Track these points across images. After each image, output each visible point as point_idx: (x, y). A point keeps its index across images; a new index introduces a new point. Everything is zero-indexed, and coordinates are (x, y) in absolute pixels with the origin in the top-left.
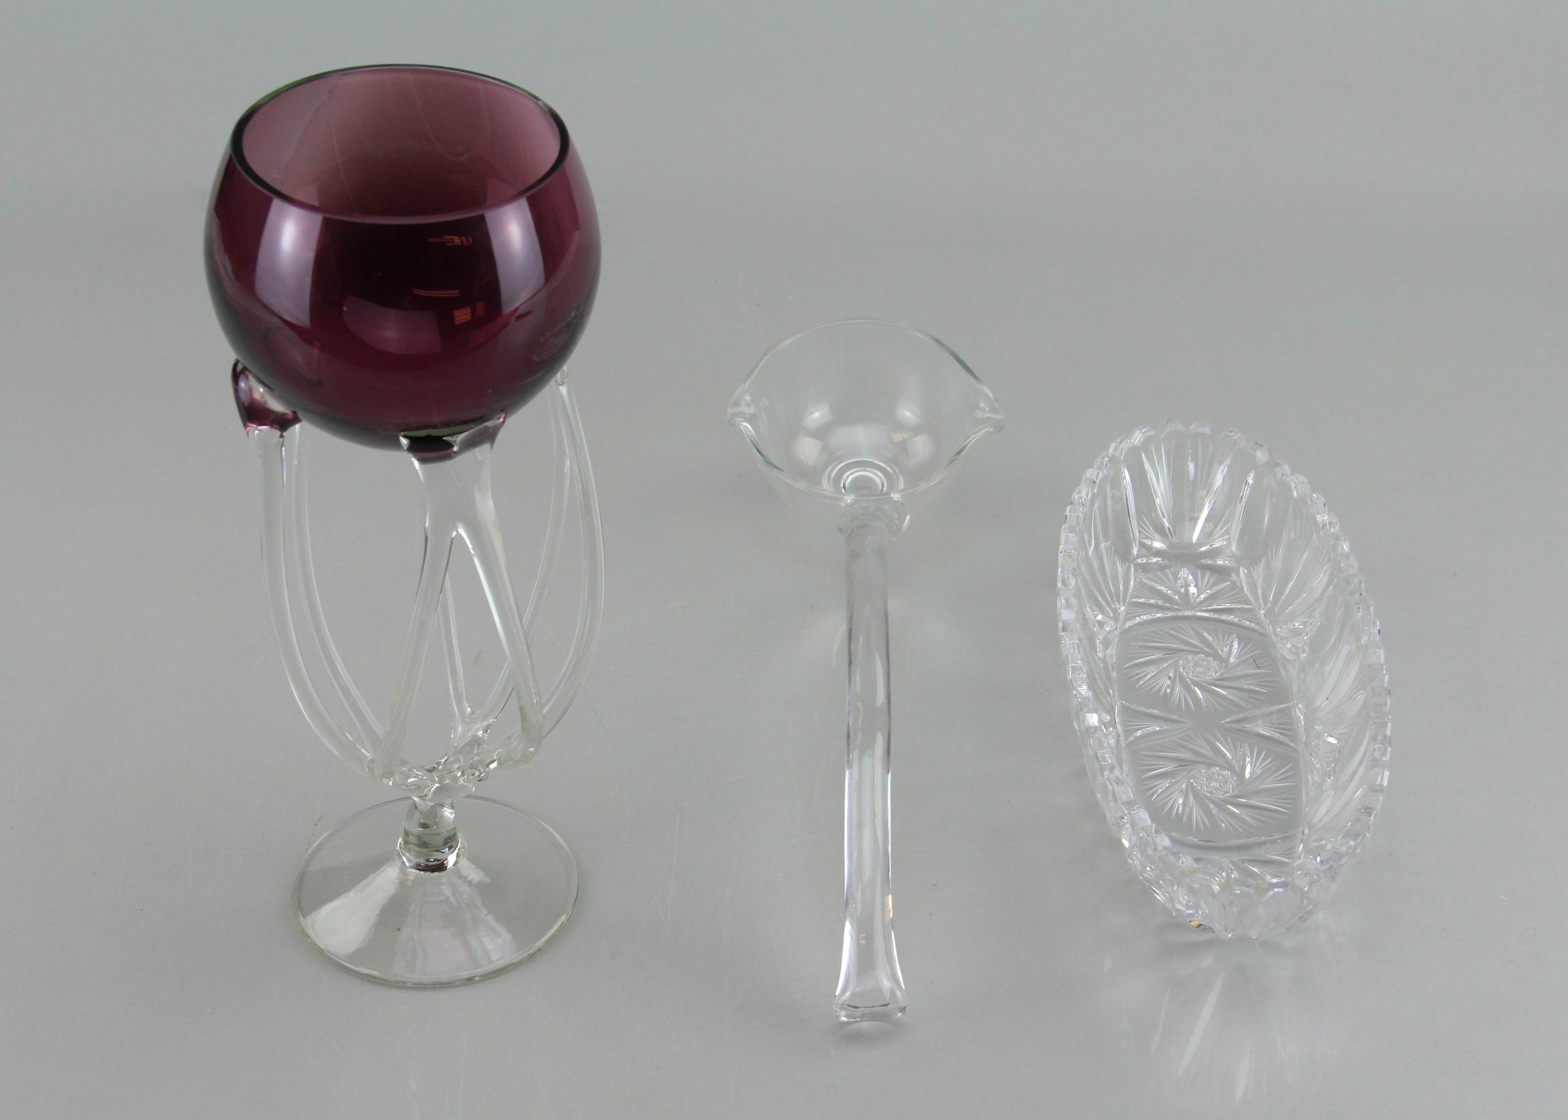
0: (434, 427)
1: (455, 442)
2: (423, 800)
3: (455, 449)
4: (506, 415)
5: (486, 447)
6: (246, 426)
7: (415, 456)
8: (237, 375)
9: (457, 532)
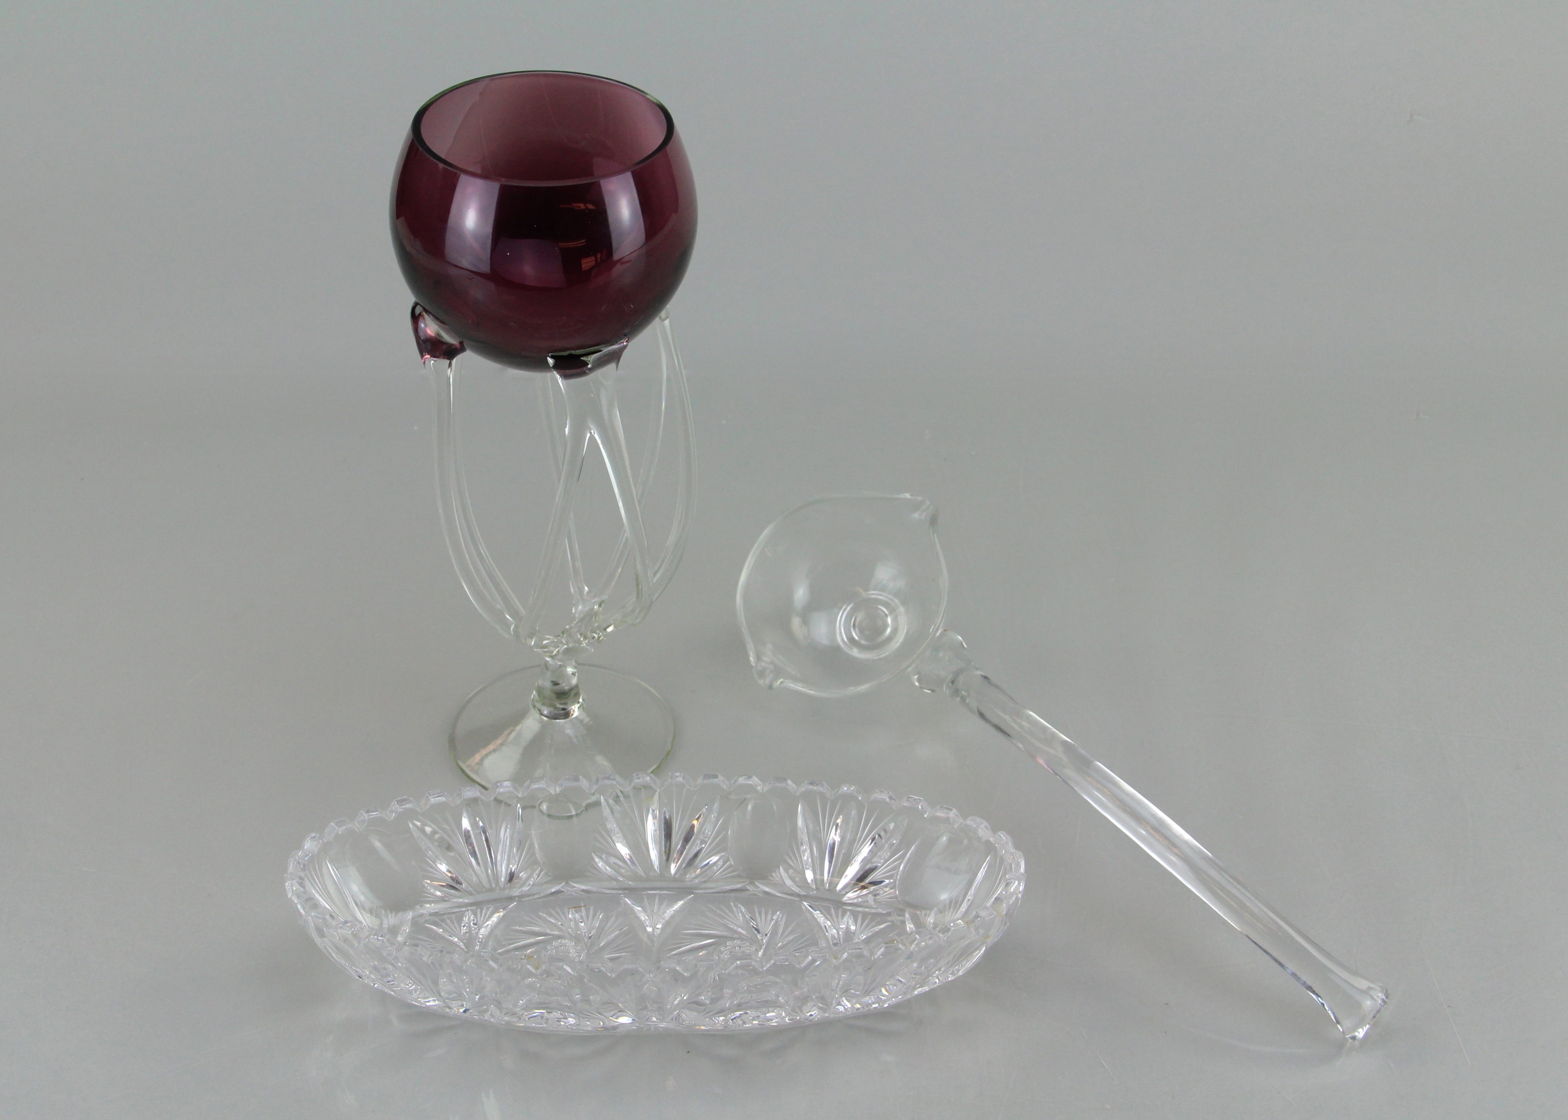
0: (572, 349)
1: (589, 361)
2: (553, 659)
3: (589, 366)
4: (628, 339)
5: (612, 366)
6: (422, 356)
7: (558, 373)
8: (415, 318)
9: (591, 433)
